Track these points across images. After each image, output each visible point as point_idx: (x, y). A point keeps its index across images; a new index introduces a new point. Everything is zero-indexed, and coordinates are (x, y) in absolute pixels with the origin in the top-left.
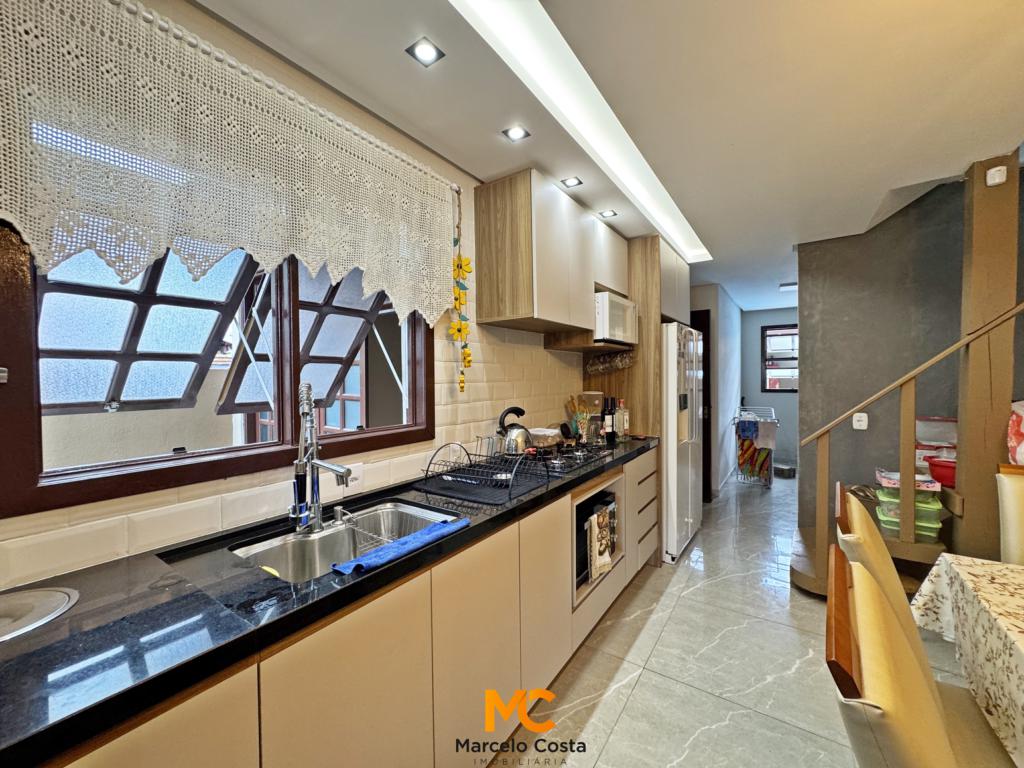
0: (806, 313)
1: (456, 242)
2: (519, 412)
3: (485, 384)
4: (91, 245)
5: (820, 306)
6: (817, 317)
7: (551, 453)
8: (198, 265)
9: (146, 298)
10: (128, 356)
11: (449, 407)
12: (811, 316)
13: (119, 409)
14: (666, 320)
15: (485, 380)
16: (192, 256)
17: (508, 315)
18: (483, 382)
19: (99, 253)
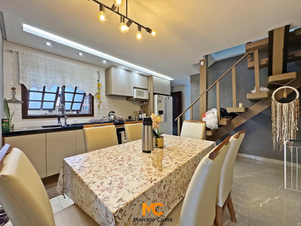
0: (192, 92)
1: (98, 81)
2: (114, 112)
3: (108, 107)
4: (34, 86)
5: (194, 90)
6: (194, 93)
7: (127, 121)
8: (49, 88)
9: (44, 92)
10: (43, 101)
11: (98, 111)
12: (193, 92)
13: (42, 110)
14: (154, 94)
15: (108, 106)
16: (48, 86)
17: (109, 94)
18: (107, 106)
19: (35, 87)
